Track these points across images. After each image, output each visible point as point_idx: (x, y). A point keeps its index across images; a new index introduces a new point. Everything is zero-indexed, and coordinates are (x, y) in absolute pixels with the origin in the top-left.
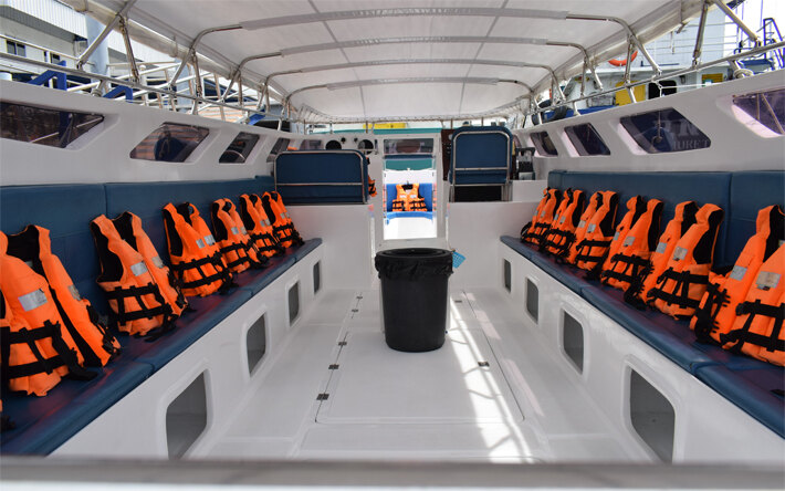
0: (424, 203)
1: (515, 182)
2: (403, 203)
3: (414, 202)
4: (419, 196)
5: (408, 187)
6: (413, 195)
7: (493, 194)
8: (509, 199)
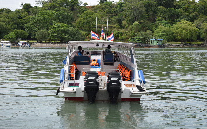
0: (98, 64)
1: (115, 62)
2: (93, 64)
3: (96, 64)
4: (97, 63)
5: (94, 60)
6: (95, 62)
7: (112, 64)
8: (114, 65)
